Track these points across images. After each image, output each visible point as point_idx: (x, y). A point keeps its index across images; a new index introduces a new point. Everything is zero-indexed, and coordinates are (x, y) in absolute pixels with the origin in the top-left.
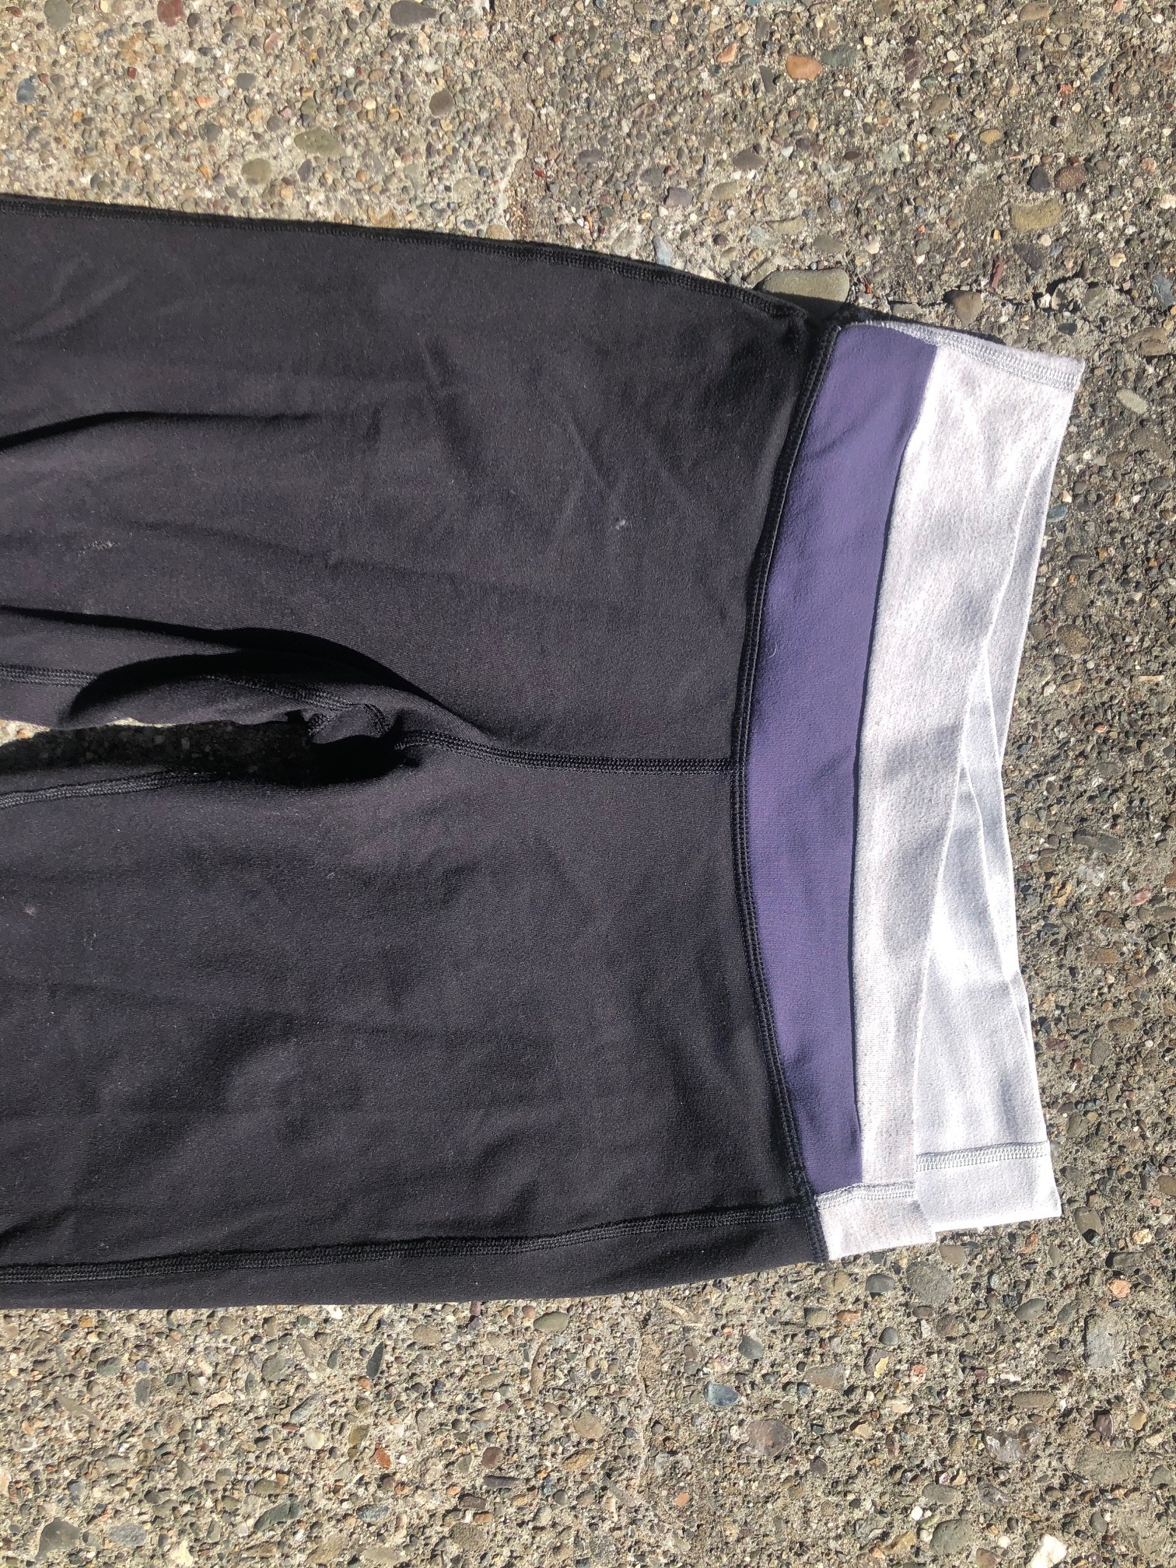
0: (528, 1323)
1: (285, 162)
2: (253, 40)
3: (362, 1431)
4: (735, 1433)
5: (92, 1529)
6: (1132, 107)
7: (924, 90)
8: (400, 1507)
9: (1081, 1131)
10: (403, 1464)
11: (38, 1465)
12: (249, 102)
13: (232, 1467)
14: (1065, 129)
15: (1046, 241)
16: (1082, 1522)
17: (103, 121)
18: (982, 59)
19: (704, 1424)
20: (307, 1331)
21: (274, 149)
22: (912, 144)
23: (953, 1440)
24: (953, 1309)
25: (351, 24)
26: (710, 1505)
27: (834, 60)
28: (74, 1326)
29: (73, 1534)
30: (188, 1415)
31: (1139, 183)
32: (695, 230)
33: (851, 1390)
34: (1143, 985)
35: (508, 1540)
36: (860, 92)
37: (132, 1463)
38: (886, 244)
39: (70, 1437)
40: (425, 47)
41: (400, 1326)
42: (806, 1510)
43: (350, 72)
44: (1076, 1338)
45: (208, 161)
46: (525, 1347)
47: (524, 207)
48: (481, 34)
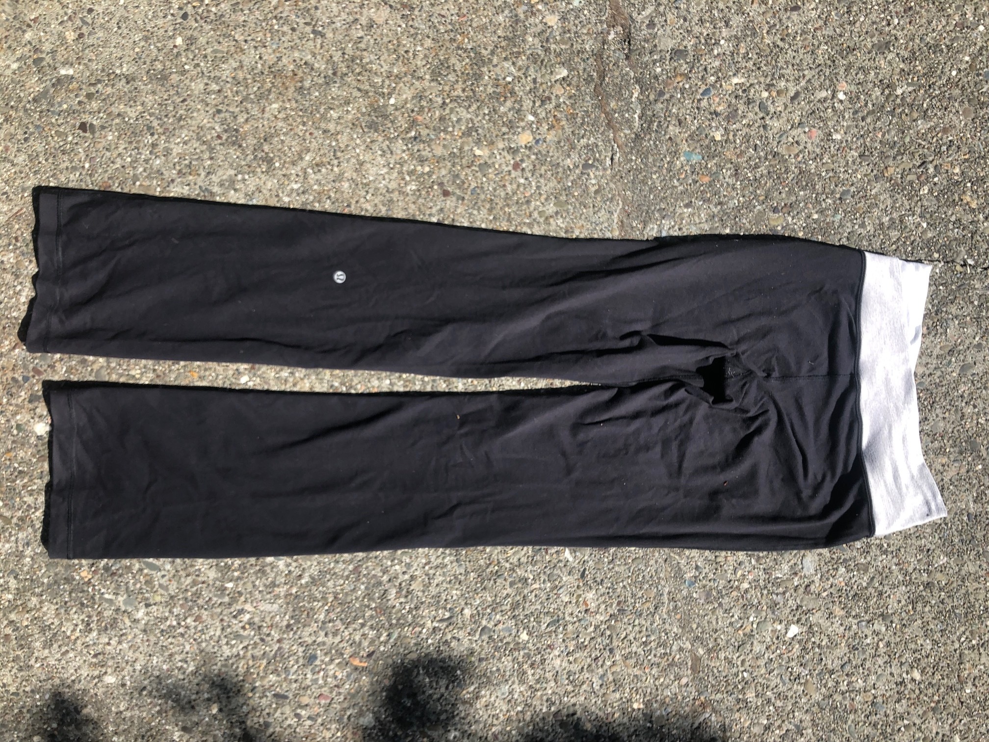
0: (630, 561)
1: (550, 211)
2: (541, 175)
3: (579, 596)
4: (695, 595)
5: (496, 628)
6: (804, 189)
7: (741, 184)
8: (592, 619)
10: (592, 606)
11: (479, 608)
12: (540, 194)
13: (539, 607)
14: (784, 195)
15: (779, 228)
16: (803, 621)
17: (497, 200)
18: (758, 175)
19: (685, 593)
20: (561, 565)
21: (547, 207)
22: (738, 200)
23: (762, 595)
24: (761, 555)
25: (570, 170)
26: (687, 618)
27: (714, 177)
28: (490, 564)
29: (490, 630)
30: (526, 591)
31: (806, 211)
32: (673, 227)
33: (731, 581)
35: (625, 629)
36: (722, 185)
37: (508, 607)
39: (489, 599)
40: (592, 176)
41: (590, 563)
42: (717, 619)
43: (570, 184)
44: (799, 562)
45: (527, 211)
46: (629, 569)
47: (622, 222)
48: (609, 172)
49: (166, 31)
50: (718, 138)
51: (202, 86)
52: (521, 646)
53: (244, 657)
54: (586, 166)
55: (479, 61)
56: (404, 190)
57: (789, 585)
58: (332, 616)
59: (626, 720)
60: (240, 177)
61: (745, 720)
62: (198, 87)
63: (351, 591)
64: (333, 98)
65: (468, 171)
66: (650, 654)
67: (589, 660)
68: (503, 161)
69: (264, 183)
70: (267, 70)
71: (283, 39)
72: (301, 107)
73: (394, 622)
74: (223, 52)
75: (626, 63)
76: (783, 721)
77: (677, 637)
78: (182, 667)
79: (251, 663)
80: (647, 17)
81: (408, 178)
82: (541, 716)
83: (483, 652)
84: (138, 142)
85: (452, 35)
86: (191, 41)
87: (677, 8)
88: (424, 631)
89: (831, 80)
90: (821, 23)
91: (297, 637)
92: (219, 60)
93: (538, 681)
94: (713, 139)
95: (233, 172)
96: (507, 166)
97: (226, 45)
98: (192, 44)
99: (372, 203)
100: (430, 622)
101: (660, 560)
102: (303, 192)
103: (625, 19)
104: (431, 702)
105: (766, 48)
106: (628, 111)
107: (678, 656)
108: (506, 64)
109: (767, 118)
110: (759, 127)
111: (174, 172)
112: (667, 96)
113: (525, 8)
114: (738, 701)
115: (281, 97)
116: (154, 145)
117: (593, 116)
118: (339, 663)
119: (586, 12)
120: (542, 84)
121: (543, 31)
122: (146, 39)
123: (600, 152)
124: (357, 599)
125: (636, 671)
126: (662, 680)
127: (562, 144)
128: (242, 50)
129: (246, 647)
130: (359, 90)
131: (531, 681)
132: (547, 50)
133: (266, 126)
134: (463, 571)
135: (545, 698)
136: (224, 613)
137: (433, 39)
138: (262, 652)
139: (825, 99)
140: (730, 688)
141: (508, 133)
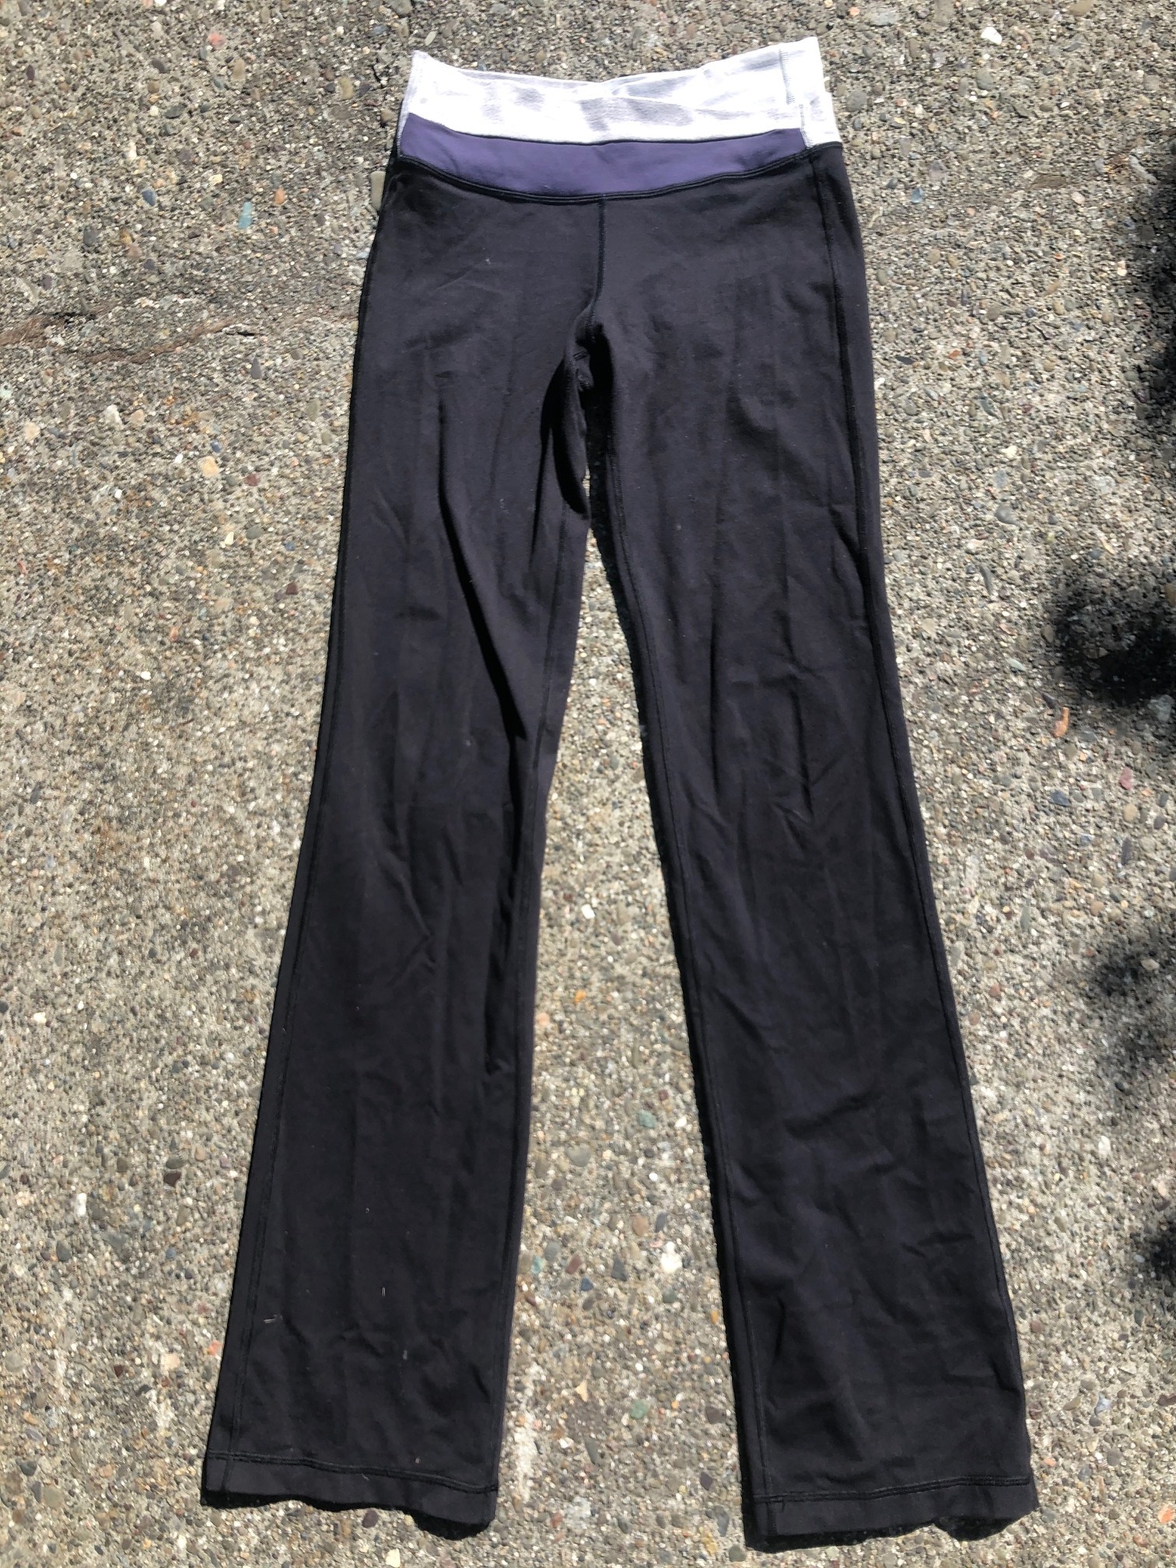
0: (881, 288)
1: (322, 425)
3: (941, 365)
4: (936, 188)
5: (999, 497)
6: (298, 49)
7: (290, 142)
8: (979, 346)
9: (778, 36)
10: (957, 344)
11: (966, 525)
12: (296, 442)
13: (961, 429)
14: (308, 78)
15: (357, 83)
16: (975, 21)
17: (304, 510)
18: (277, 117)
19: (932, 204)
20: (891, 395)
21: (316, 431)
22: (314, 145)
23: (934, 84)
24: (869, 89)
25: (260, 397)
26: (973, 198)
27: (277, 183)
28: (891, 508)
29: (1001, 507)
30: (936, 451)
31: (332, 44)
32: (352, 241)
33: (912, 134)
34: (705, 12)
35: (994, 293)
36: (291, 170)
37: (963, 478)
38: (359, 155)
39: (950, 509)
40: (270, 363)
41: (885, 349)
42: (974, 152)
43: (282, 397)
44: (881, 30)
45: (322, 461)
46: (895, 289)
47: (342, 317)
48: (265, 339)
49: (24, 1039)
50: (219, 178)
51: (112, 982)
52: (1026, 457)
53: (1060, 915)
54: (254, 373)
55: (89, 541)
56: (285, 656)
57: (915, 45)
58: (984, 766)
59: (1147, 288)
60: (259, 920)
61: (1140, 102)
62: (112, 988)
63: (941, 735)
64: (138, 770)
65: (258, 555)
66: (1035, 253)
67: (1046, 348)
68: (243, 500)
69: (270, 879)
70: (89, 875)
71: (42, 849)
72: (150, 820)
73: (992, 664)
74: (59, 947)
75: (100, 318)
76: (1138, 46)
77: (1006, 213)
78: (1079, 1022)
79: (1069, 903)
80: (32, 289)
81: (267, 650)
82: (1143, 423)
83: (1040, 517)
84: (197, 1088)
85: (47, 583)
86: (41, 999)
87: (20, 244)
88: (1005, 614)
89: (138, 16)
90: (53, 37)
91: (1022, 825)
92: (72, 954)
93: (1085, 429)
94: (221, 186)
95: (251, 932)
96: (251, 494)
97: (47, 942)
98: (45, 997)
99: (307, 706)
100: (991, 606)
101: (880, 242)
102: (287, 816)
103: (34, 321)
104: (1127, 600)
105: (85, 112)
106: (174, 313)
107: (1037, 209)
108: (96, 498)
109: (190, 106)
110: (203, 118)
111: (247, 1029)
112: (153, 257)
113: (11, 472)
114: (1108, 114)
115: (132, 854)
116: (203, 1062)
117: (179, 365)
118: (1065, 754)
119: (21, 379)
120: (128, 444)
121: (48, 444)
122: (34, 1072)
123: (235, 352)
124: (954, 727)
125: (1064, 272)
126: (1077, 232)
127: (220, 410)
128: (58, 915)
129: (1043, 912)
130: (126, 728)
131: (1085, 439)
132: (76, 436)
133: (179, 876)
134: (903, 554)
135: (1113, 417)
136: (984, 949)
137: (53, 613)
138: (1050, 884)
139: (166, 24)
140: (1088, 128)
141: (201, 494)
